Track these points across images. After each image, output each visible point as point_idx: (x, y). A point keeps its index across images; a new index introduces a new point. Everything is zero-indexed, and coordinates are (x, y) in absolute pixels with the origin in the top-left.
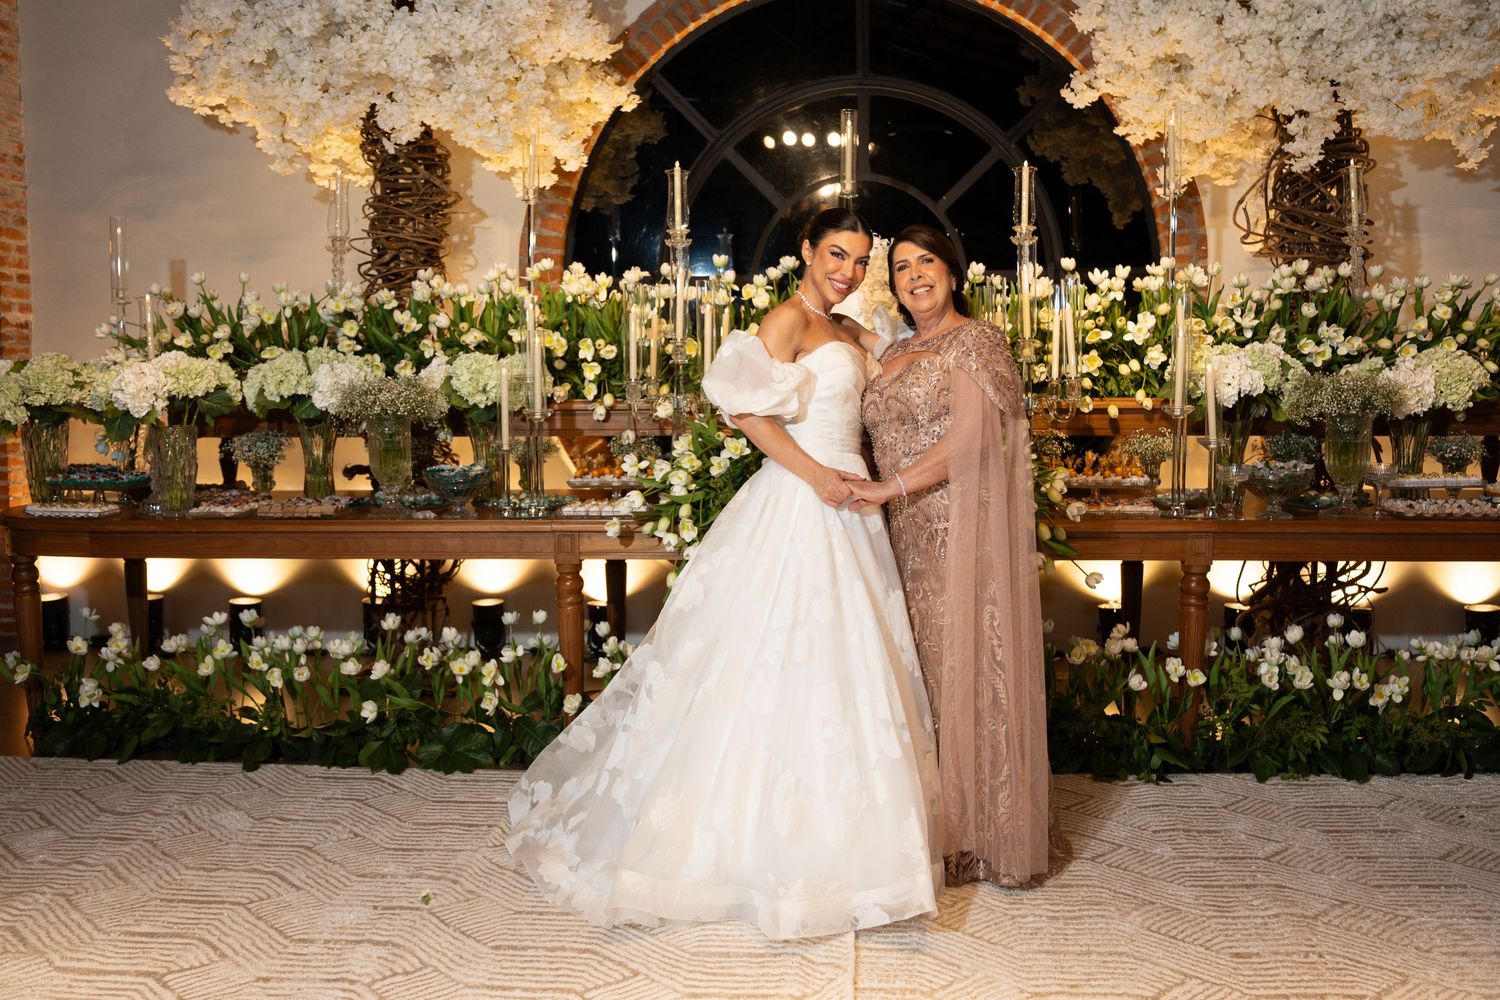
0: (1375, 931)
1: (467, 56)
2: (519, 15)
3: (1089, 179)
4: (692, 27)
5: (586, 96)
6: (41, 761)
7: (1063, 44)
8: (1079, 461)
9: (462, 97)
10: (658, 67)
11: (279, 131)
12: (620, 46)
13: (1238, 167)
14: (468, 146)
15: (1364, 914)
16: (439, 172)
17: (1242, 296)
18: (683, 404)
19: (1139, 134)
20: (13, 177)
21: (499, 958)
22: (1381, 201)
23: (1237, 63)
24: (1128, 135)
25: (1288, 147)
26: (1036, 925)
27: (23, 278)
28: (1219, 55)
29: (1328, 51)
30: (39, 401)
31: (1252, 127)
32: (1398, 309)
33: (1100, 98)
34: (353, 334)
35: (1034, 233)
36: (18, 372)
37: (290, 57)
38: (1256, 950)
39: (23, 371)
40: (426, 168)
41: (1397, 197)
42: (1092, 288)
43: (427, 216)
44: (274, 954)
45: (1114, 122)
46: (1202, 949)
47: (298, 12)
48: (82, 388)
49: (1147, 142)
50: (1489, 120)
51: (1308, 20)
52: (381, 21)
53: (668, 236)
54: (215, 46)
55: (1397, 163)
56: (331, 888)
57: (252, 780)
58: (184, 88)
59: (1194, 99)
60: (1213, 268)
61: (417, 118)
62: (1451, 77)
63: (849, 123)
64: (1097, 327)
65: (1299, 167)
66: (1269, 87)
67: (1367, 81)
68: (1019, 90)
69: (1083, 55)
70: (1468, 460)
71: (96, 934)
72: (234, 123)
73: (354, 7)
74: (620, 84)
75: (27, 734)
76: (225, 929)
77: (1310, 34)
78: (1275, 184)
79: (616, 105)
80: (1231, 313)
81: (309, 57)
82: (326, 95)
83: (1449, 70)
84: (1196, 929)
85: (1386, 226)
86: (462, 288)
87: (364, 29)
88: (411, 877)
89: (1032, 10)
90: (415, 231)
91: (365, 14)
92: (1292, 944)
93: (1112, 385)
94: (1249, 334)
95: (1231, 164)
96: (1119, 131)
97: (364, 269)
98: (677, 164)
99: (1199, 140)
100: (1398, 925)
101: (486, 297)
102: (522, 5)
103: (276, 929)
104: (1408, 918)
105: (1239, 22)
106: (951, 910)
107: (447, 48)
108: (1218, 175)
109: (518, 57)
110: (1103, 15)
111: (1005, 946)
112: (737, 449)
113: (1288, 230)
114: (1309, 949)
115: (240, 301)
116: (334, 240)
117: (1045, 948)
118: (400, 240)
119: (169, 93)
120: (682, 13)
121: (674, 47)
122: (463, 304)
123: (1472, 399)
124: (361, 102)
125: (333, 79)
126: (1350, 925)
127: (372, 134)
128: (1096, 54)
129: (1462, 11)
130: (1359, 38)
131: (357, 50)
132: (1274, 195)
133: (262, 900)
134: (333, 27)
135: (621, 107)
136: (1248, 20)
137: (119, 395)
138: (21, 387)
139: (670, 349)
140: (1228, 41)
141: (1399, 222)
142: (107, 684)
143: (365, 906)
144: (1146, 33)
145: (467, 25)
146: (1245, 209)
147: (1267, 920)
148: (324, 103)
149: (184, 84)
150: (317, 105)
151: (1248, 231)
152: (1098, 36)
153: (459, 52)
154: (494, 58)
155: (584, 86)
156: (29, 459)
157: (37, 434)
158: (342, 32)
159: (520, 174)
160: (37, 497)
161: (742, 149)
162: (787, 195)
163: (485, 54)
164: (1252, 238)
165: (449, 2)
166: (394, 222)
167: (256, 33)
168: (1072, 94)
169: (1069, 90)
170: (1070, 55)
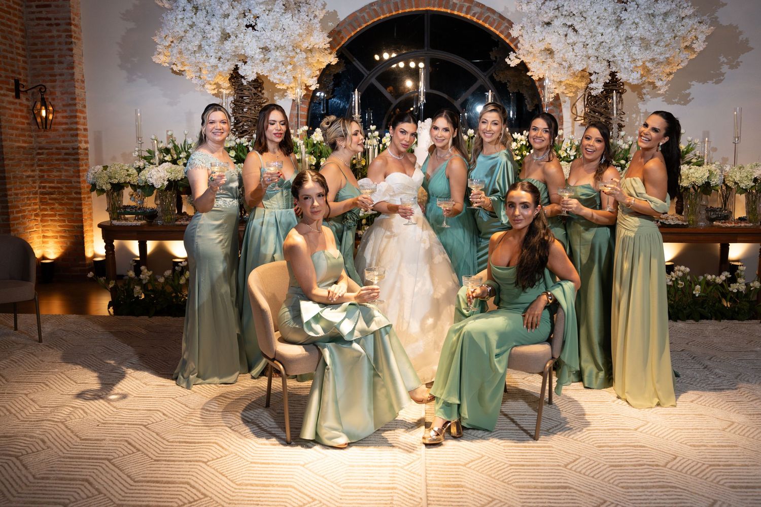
1: (277, 48)
2: (296, 32)
3: (518, 90)
4: (359, 29)
5: (317, 59)
7: (507, 38)
9: (274, 64)
10: (345, 45)
11: (199, 74)
12: (331, 39)
13: (576, 89)
14: (274, 82)
16: (259, 89)
17: (571, 143)
19: (537, 76)
20: (81, 88)
23: (571, 53)
24: (532, 76)
25: (591, 86)
27: (85, 130)
28: (564, 51)
29: (606, 49)
30: (115, 181)
31: (580, 75)
32: (629, 149)
33: (521, 62)
34: (233, 156)
36: (106, 170)
37: (207, 47)
39: (108, 170)
40: (255, 88)
42: (515, 140)
43: (255, 108)
45: (528, 70)
47: (212, 31)
48: (130, 177)
49: (540, 79)
50: (671, 74)
51: (597, 38)
54: (175, 41)
58: (158, 56)
59: (555, 65)
61: (255, 72)
62: (653, 60)
63: (422, 74)
64: (516, 155)
65: (594, 93)
66: (583, 63)
67: (620, 62)
69: (515, 43)
72: (180, 71)
73: (233, 30)
74: (330, 53)
75: (109, 308)
77: (598, 43)
78: (588, 97)
79: (329, 63)
80: (566, 149)
81: (214, 48)
82: (220, 62)
83: (651, 57)
87: (236, 37)
89: (495, 25)
91: (237, 32)
94: (572, 158)
95: (572, 88)
96: (529, 74)
98: (356, 90)
99: (558, 80)
102: (297, 28)
105: (572, 37)
107: (269, 46)
108: (568, 92)
109: (295, 48)
110: (522, 30)
113: (591, 116)
115: (185, 141)
119: (153, 58)
120: (355, 24)
121: (351, 37)
124: (233, 64)
125: (224, 56)
127: (235, 77)
128: (519, 45)
129: (653, 38)
130: (616, 46)
131: (234, 46)
132: (587, 102)
134: (226, 37)
135: (331, 63)
136: (576, 37)
137: (150, 179)
138: (108, 176)
139: (354, 162)
140: (568, 44)
142: (144, 288)
144: (537, 41)
145: (277, 37)
146: (576, 107)
148: (220, 65)
149: (159, 53)
150: (217, 66)
151: (577, 116)
152: (520, 39)
153: (273, 47)
154: (287, 49)
155: (317, 56)
156: (109, 203)
157: (112, 194)
158: (228, 38)
159: (291, 90)
160: (112, 218)
161: (378, 79)
162: (396, 99)
163: (283, 48)
164: (578, 118)
165: (269, 27)
166: (243, 110)
167: (194, 38)
168: (510, 61)
169: (508, 59)
170: (510, 42)
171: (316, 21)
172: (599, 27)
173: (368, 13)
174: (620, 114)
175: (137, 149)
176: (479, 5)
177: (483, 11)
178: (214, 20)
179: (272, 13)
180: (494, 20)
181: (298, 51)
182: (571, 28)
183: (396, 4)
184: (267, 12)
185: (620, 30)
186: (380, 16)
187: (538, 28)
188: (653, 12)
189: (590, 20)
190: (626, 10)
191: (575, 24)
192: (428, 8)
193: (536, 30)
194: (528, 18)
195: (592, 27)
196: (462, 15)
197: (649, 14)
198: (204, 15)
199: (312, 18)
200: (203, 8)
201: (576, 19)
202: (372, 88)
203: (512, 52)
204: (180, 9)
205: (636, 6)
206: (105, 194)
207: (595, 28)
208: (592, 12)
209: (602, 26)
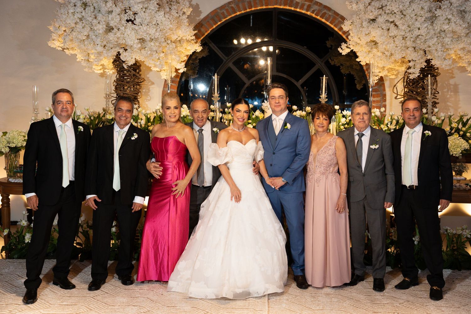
0: (416, 309)
1: (152, 40)
2: (167, 27)
3: (350, 72)
4: (219, 23)
5: (185, 47)
6: (10, 260)
7: (340, 31)
9: (149, 52)
10: (209, 36)
11: (87, 58)
12: (196, 32)
13: (397, 72)
14: (150, 66)
15: (414, 304)
16: (138, 71)
17: (391, 119)
19: (364, 62)
21: (170, 309)
22: (446, 83)
23: (392, 44)
24: (360, 62)
25: (410, 71)
26: (319, 303)
28: (386, 43)
29: (422, 41)
30: (13, 145)
31: (400, 61)
32: (442, 123)
33: (352, 50)
35: (326, 98)
36: (5, 136)
37: (94, 37)
38: (380, 311)
39: (7, 136)
40: (134, 71)
41: (452, 82)
42: (344, 116)
43: (134, 86)
44: (105, 309)
45: (357, 57)
46: (365, 310)
47: (98, 24)
49: (367, 64)
51: (415, 32)
52: (124, 27)
53: (213, 97)
54: (67, 31)
55: (452, 70)
56: (117, 293)
57: (83, 265)
58: (53, 42)
59: (379, 54)
60: (383, 109)
61: (134, 57)
62: (463, 49)
65: (412, 77)
66: (403, 52)
67: (434, 51)
69: (346, 35)
70: (462, 171)
71: (50, 305)
72: (71, 54)
73: (116, 24)
74: (196, 43)
75: (1, 252)
76: (89, 303)
77: (416, 36)
78: (407, 79)
79: (195, 51)
80: (387, 124)
81: (100, 38)
82: (105, 49)
83: (461, 47)
84: (364, 305)
85: (448, 91)
86: (148, 112)
87: (118, 29)
88: (140, 290)
89: (330, 20)
90: (130, 91)
91: (119, 26)
92: (390, 310)
95: (394, 71)
96: (358, 60)
97: (114, 102)
98: (216, 74)
99: (381, 66)
100: (423, 307)
101: (155, 115)
102: (168, 24)
103: (104, 303)
104: (427, 306)
105: (394, 31)
106: (295, 299)
107: (145, 38)
108: (390, 75)
109: (166, 40)
110: (352, 25)
111: (309, 308)
113: (410, 95)
114: (395, 311)
116: (106, 95)
117: (321, 308)
118: (126, 94)
119: (48, 43)
120: (216, 19)
121: (214, 29)
122: (149, 117)
123: (461, 153)
124: (116, 51)
125: (108, 45)
126: (409, 307)
127: (118, 61)
128: (349, 37)
129: (463, 31)
130: (432, 38)
131: (117, 37)
132: (406, 83)
133: (97, 296)
134: (110, 29)
135: (196, 50)
136: (397, 31)
138: (7, 141)
140: (390, 37)
141: (452, 89)
143: (128, 297)
144: (364, 33)
145: (152, 31)
146: (396, 88)
147: (385, 304)
148: (105, 52)
149: (54, 40)
150: (102, 52)
151: (397, 94)
152: (350, 32)
153: (149, 39)
154: (160, 40)
155: (185, 45)
156: (7, 164)
157: (10, 155)
158: (111, 30)
159: (163, 72)
160: (9, 176)
161: (235, 63)
162: (249, 79)
163: (157, 39)
164: (399, 97)
165: (146, 22)
166: (124, 88)
167: (83, 29)
168: (342, 50)
169: (341, 49)
170: (343, 35)
171: (185, 17)
172: (417, 23)
173: (227, 10)
174: (435, 93)
175: (33, 118)
176: (317, 3)
177: (321, 8)
178: (100, 15)
179: (148, 11)
180: (330, 16)
181: (169, 42)
182: (392, 24)
183: (249, 3)
184: (144, 10)
185: (434, 25)
186: (236, 13)
187: (365, 24)
188: (464, 8)
189: (409, 18)
190: (440, 8)
191: (396, 20)
192: (275, 6)
193: (364, 25)
194: (357, 15)
195: (410, 23)
196: (303, 12)
197: (461, 11)
198: (92, 11)
199: (181, 15)
200: (91, 4)
201: (397, 16)
202: (229, 70)
203: (343, 43)
204: (72, 4)
205: (450, 4)
206: (4, 156)
207: (413, 24)
208: (410, 11)
209: (419, 22)
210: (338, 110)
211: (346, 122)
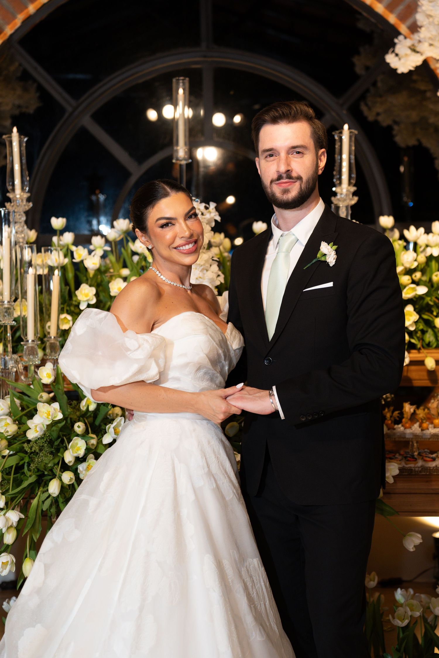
3: (419, 140)
7: (392, 12)
8: (396, 413)
18: (10, 364)
33: (425, 62)
35: (354, 194)
63: (181, 91)
64: (413, 282)
68: (356, 60)
69: (409, 22)
93: (429, 337)
98: (15, 129)
112: (49, 414)
121: (29, 18)
128: (420, 17)
162: (140, 160)
168: (397, 58)
169: (393, 55)
170: (399, 22)
203: (401, 38)
210: (392, 229)
211: (415, 265)
